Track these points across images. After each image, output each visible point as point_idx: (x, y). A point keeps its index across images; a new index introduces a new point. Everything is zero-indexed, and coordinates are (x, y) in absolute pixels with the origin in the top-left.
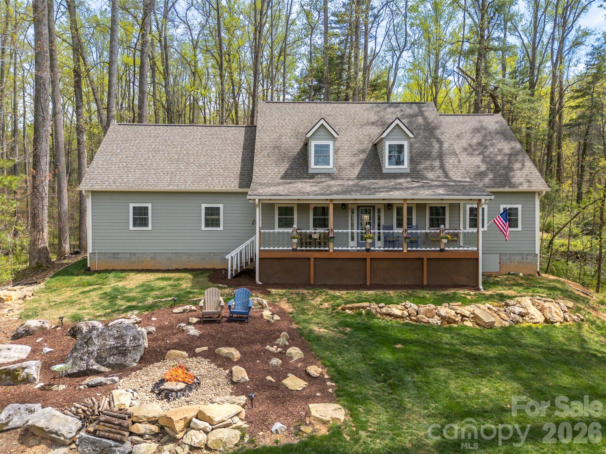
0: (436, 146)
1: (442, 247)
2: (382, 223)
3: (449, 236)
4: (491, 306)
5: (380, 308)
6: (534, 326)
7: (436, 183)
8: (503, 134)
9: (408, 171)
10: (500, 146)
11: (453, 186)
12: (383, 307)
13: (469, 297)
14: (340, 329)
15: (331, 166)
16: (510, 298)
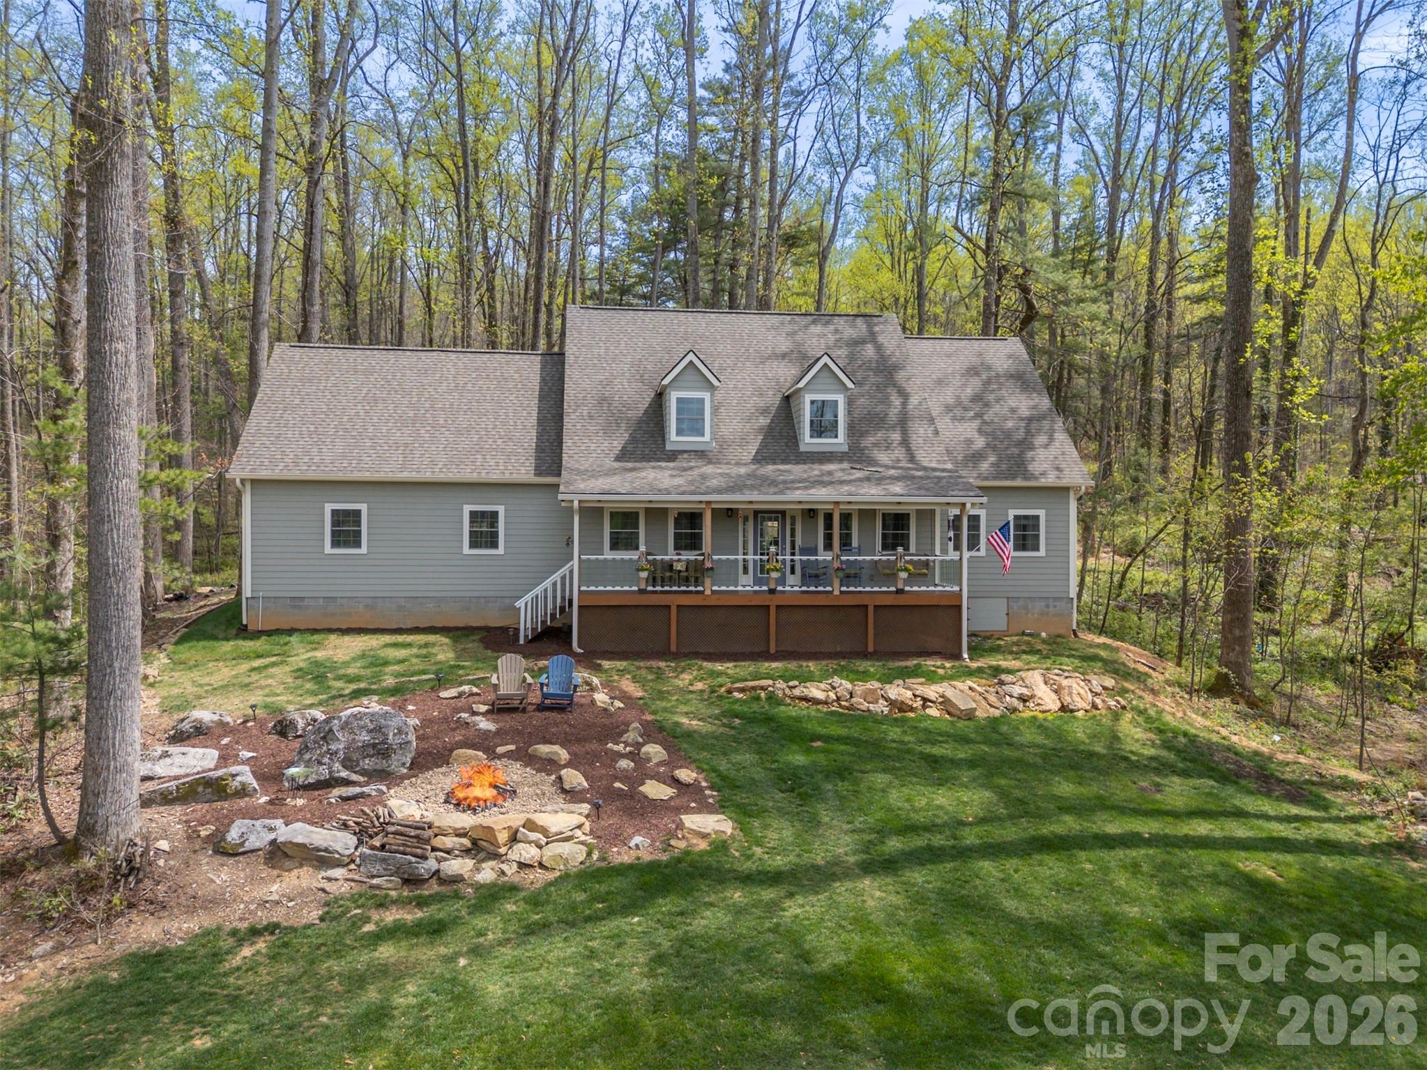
0: (897, 401)
1: (900, 586)
2: (799, 542)
3: (911, 567)
4: (975, 686)
5: (791, 688)
6: (1041, 716)
7: (892, 472)
8: (1018, 378)
9: (845, 448)
10: (1012, 403)
11: (921, 477)
12: (795, 687)
13: (941, 671)
14: (725, 721)
15: (707, 438)
16: (1009, 671)
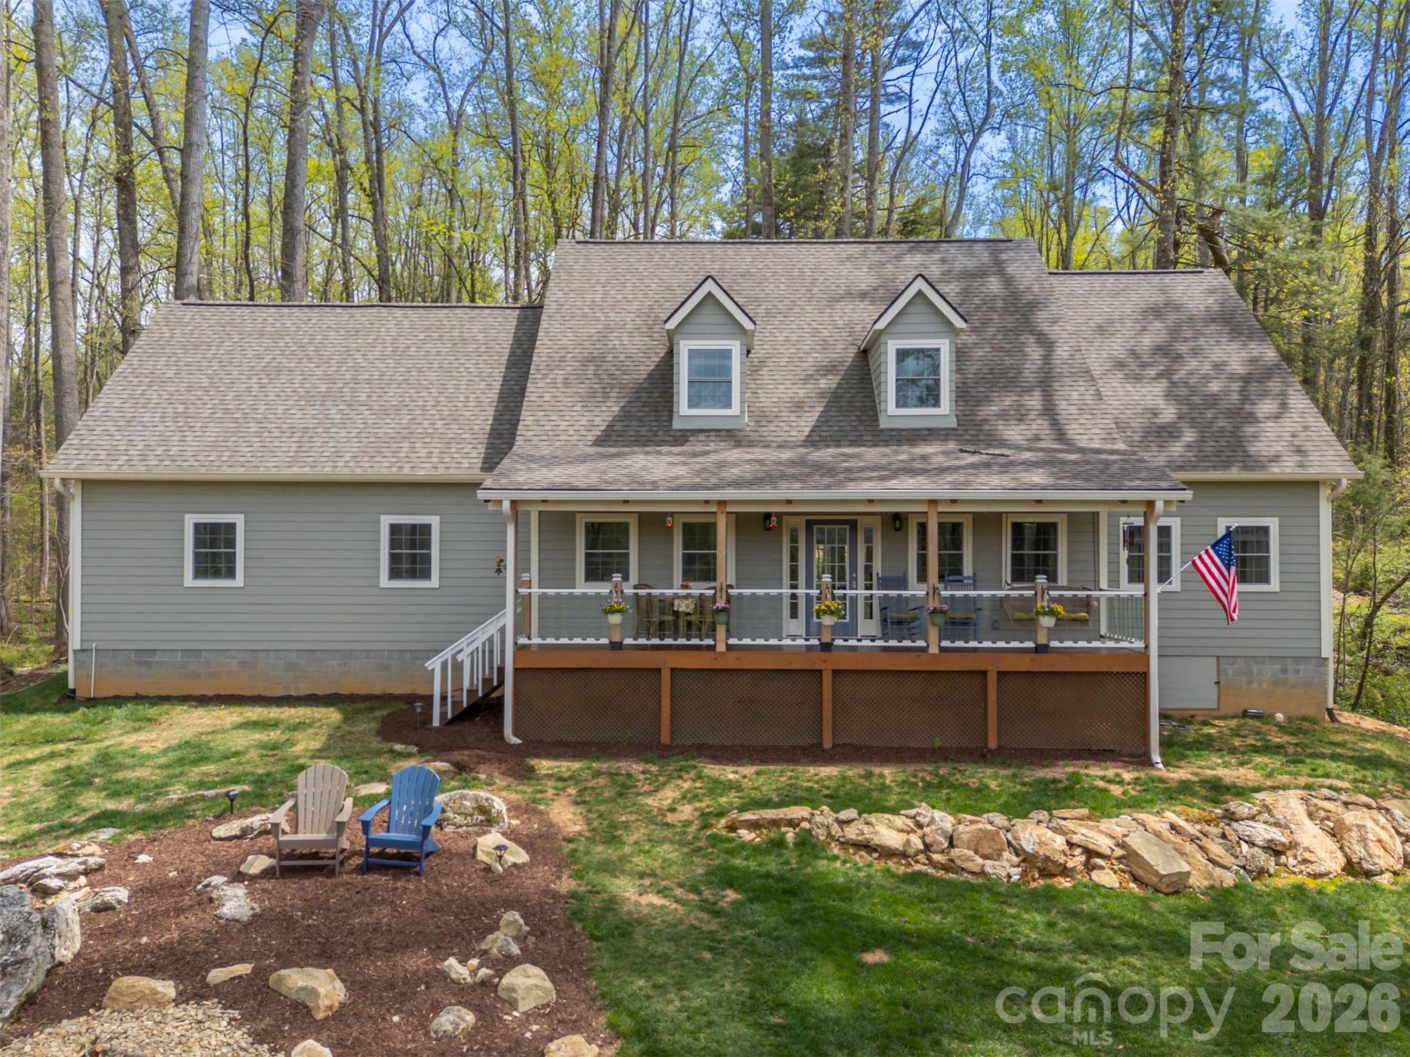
0: (1035, 353)
1: (1042, 640)
2: (877, 568)
3: (1060, 609)
4: (1180, 822)
5: (842, 823)
6: (1311, 884)
7: (1027, 455)
9: (952, 423)
10: (1217, 354)
11: (1075, 463)
12: (849, 822)
13: (1116, 790)
14: (707, 894)
15: (735, 409)
16: (1242, 792)
